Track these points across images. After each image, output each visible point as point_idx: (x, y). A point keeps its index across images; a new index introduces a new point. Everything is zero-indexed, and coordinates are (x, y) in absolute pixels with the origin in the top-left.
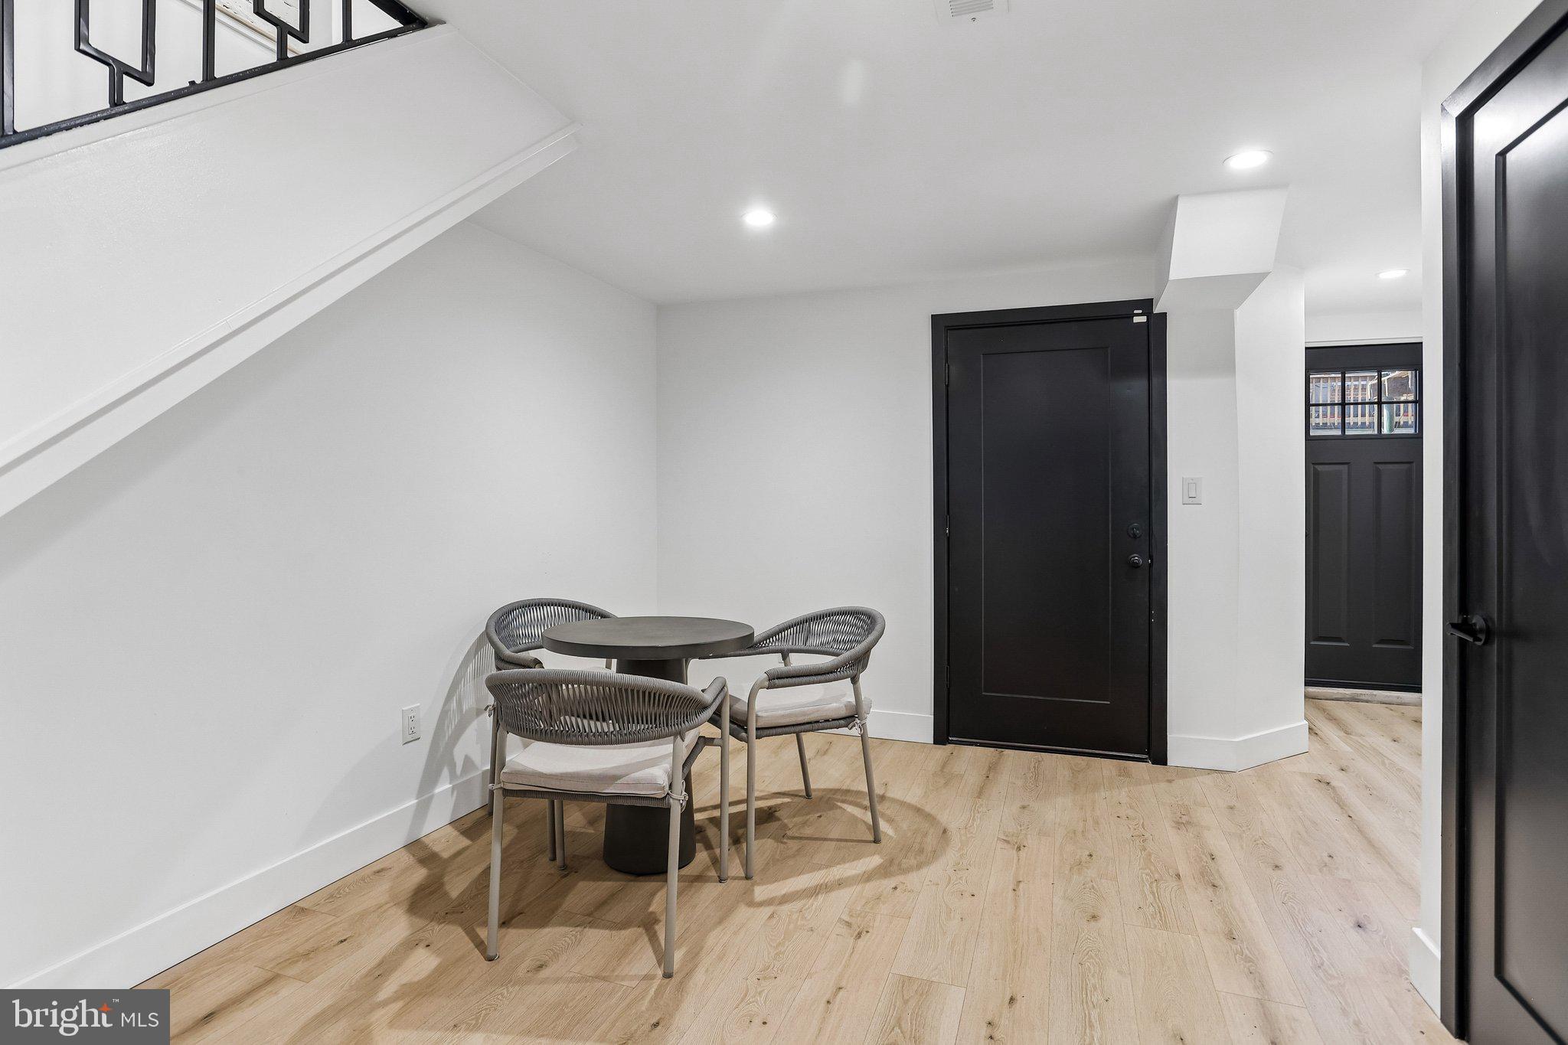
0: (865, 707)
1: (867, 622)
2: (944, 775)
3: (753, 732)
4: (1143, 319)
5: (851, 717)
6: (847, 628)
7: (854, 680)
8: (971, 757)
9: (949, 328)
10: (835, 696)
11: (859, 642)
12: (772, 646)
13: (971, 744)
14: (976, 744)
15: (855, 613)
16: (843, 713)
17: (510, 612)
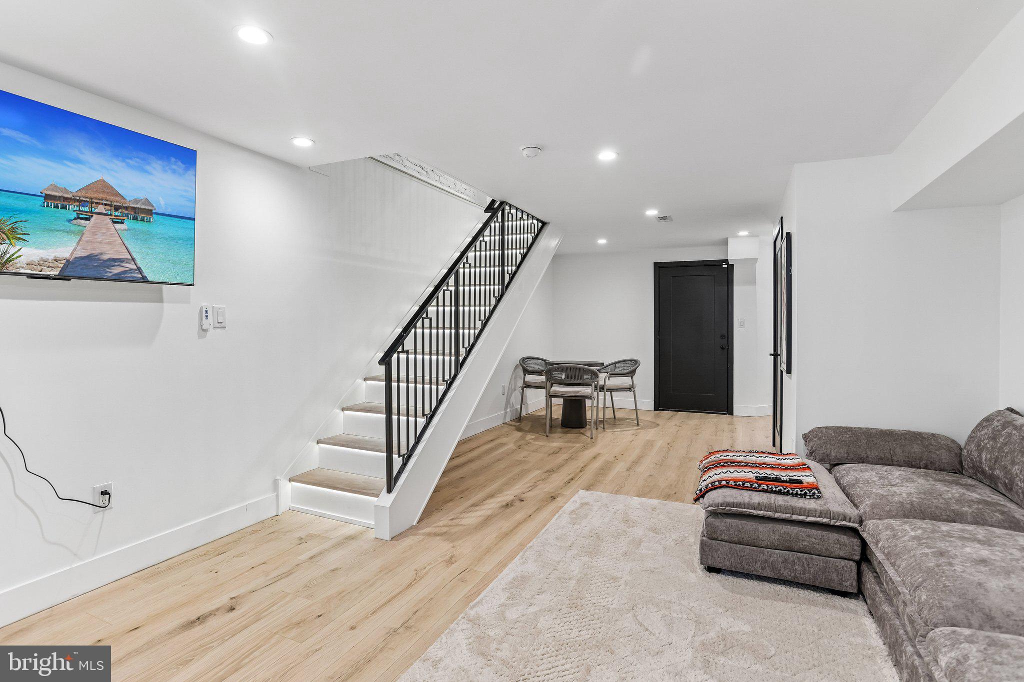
0: (635, 386)
1: (635, 362)
2: (657, 416)
3: (605, 390)
4: (726, 266)
5: (630, 389)
6: (628, 365)
7: (632, 377)
8: (666, 414)
9: (659, 267)
10: (626, 381)
11: (632, 367)
12: (604, 371)
13: (667, 410)
14: (669, 410)
15: (631, 360)
16: (629, 387)
17: (526, 359)
